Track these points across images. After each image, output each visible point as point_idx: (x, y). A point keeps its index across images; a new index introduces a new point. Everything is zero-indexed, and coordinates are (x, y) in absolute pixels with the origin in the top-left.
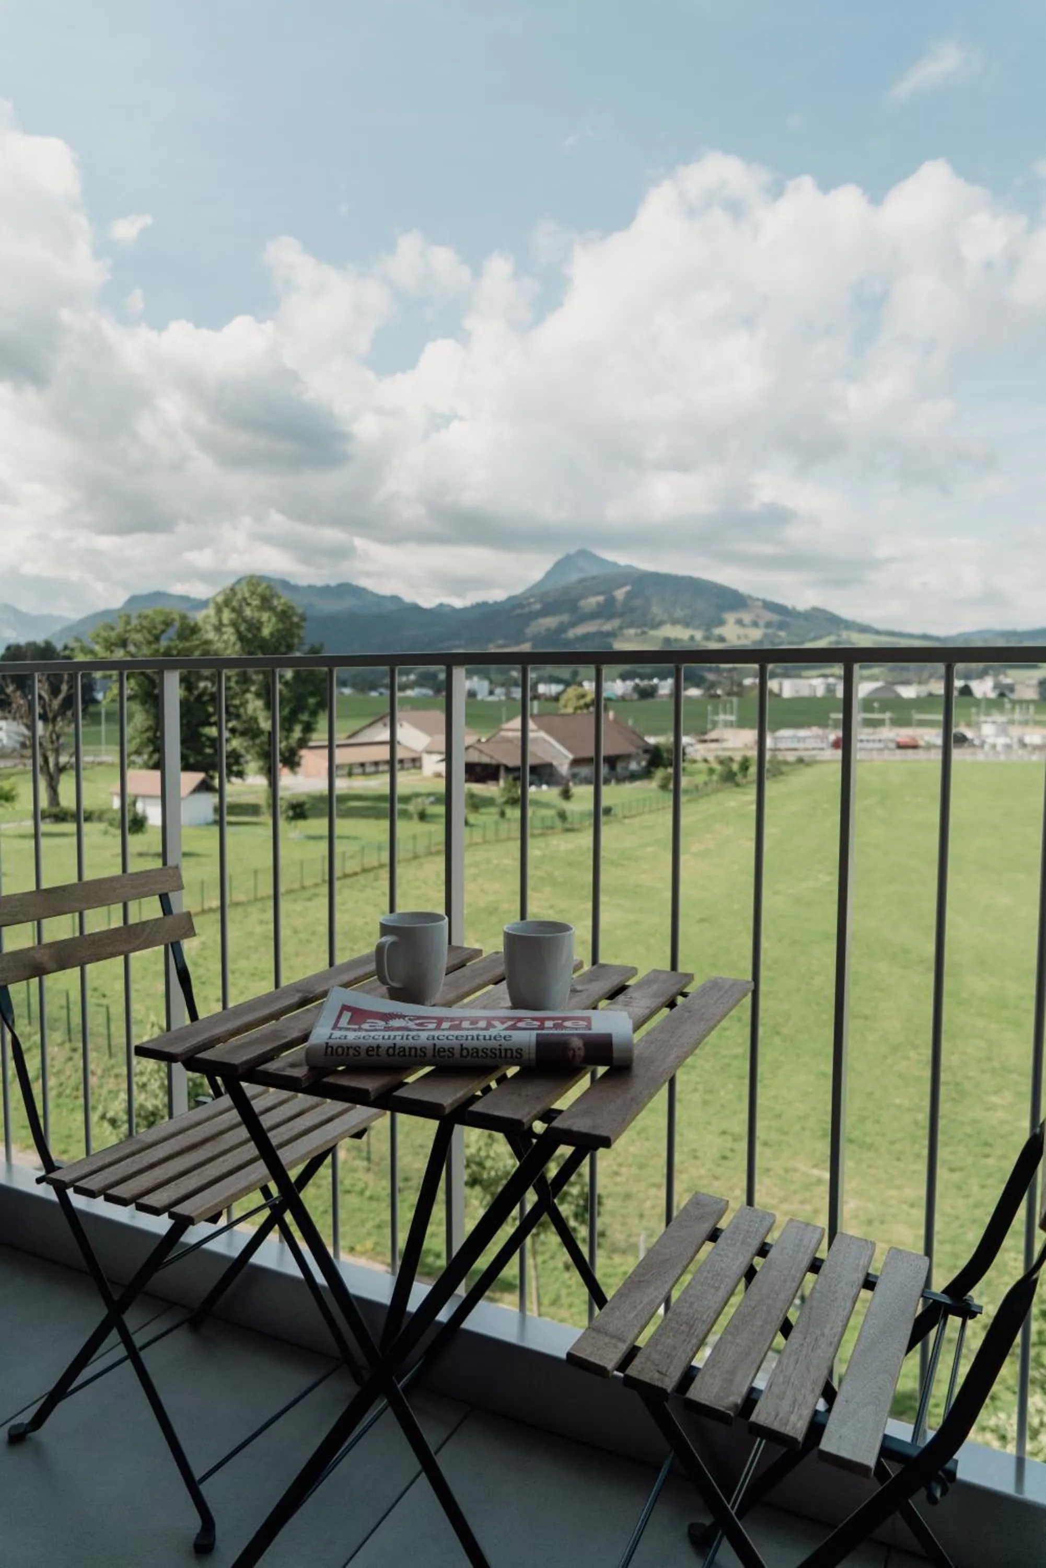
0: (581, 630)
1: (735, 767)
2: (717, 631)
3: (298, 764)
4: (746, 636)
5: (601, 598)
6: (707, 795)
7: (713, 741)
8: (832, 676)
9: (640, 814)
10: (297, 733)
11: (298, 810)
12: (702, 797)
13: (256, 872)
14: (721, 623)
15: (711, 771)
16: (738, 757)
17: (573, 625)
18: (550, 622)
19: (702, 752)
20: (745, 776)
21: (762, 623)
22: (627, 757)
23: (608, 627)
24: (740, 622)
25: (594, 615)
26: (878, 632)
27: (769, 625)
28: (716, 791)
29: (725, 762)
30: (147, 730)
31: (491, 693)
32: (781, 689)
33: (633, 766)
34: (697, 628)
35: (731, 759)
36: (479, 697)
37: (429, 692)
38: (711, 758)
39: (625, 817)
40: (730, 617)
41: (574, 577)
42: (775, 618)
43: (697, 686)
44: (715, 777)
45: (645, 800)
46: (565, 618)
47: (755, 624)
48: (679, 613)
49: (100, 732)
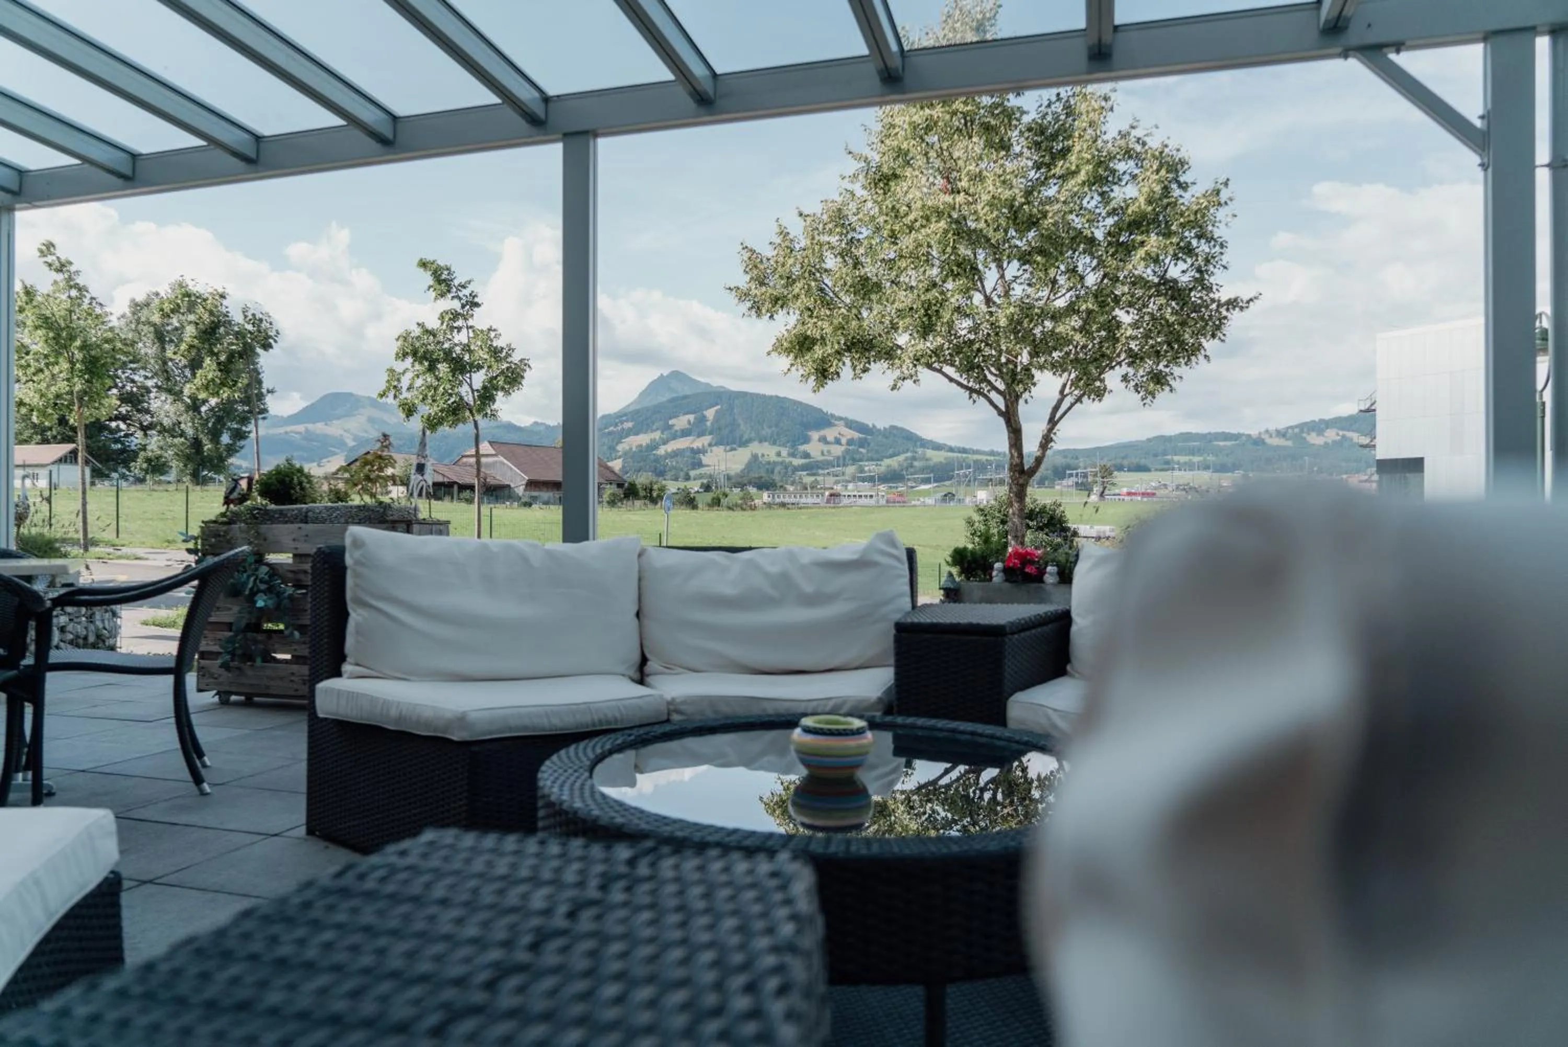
0: (672, 446)
2: (802, 448)
4: (829, 452)
5: (691, 417)
14: (807, 440)
17: (665, 442)
18: (643, 439)
21: (844, 441)
23: (698, 443)
24: (823, 440)
25: (685, 433)
26: (951, 450)
27: (850, 442)
34: (784, 445)
40: (815, 435)
41: (668, 396)
42: (856, 435)
46: (657, 435)
47: (838, 442)
48: (766, 431)
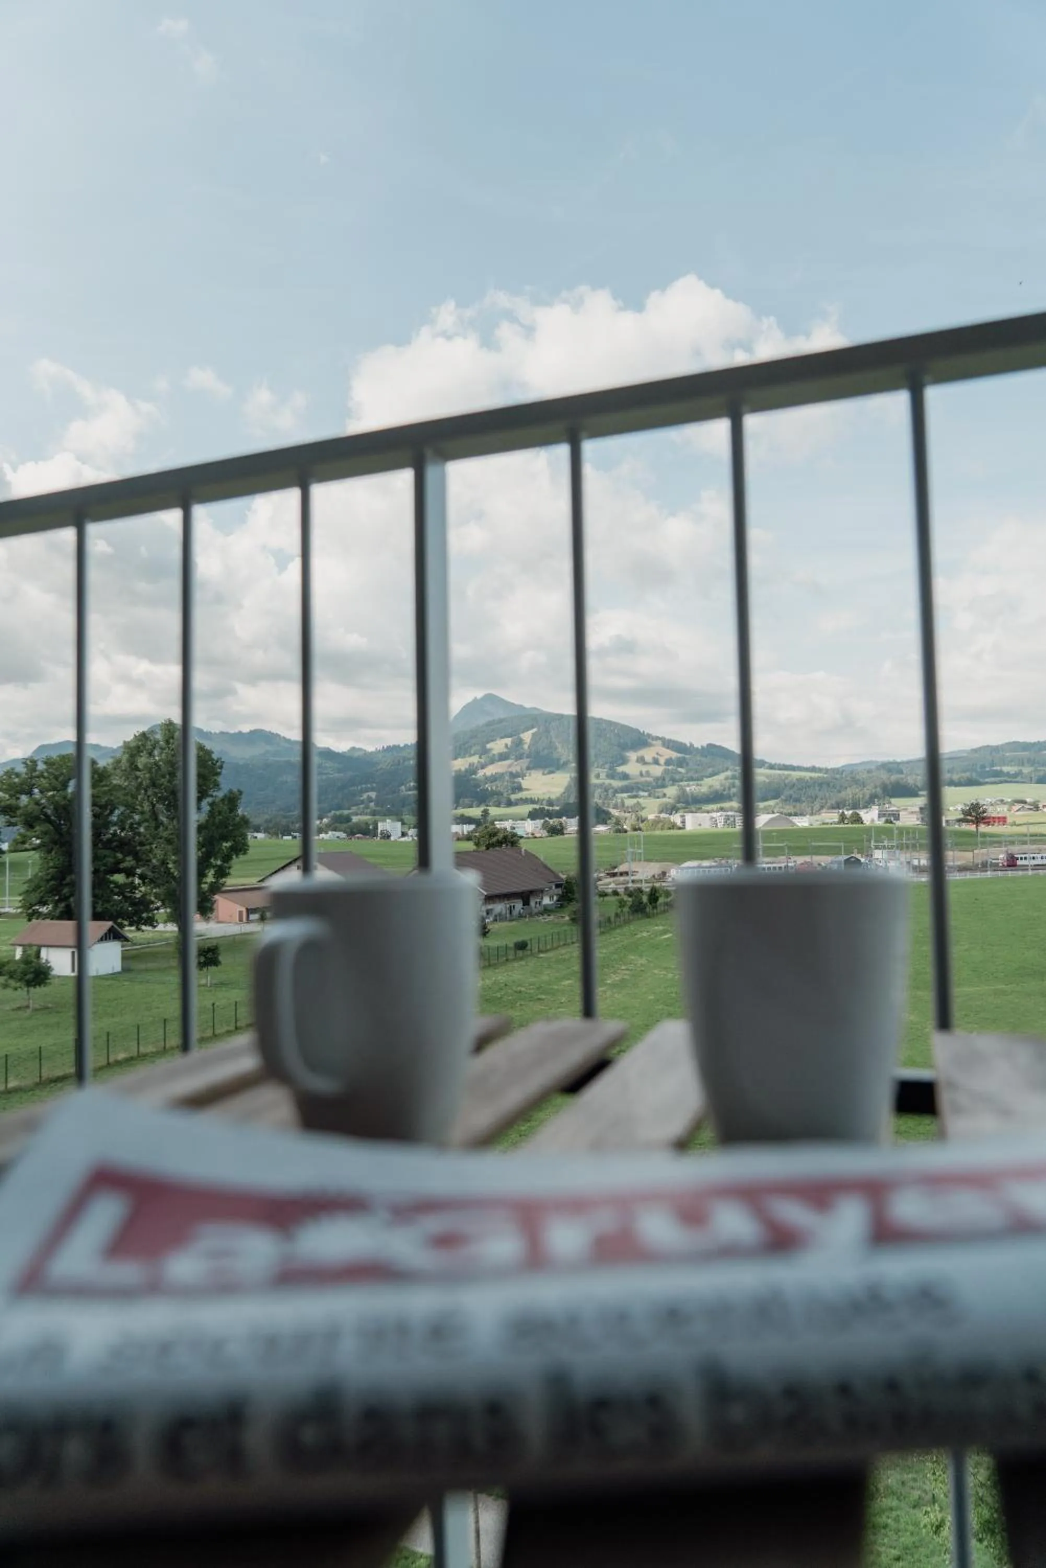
0: (490, 770)
1: (645, 899)
2: (620, 769)
3: (211, 910)
4: (647, 773)
5: (507, 741)
6: (620, 926)
7: (621, 874)
8: (731, 809)
9: (557, 948)
10: (210, 878)
11: (210, 955)
12: (615, 929)
13: (165, 1020)
14: (624, 761)
15: (622, 904)
16: (646, 888)
17: (483, 766)
18: (462, 764)
19: (612, 886)
20: (655, 907)
21: (662, 761)
22: (540, 892)
23: (516, 767)
24: (641, 760)
25: (502, 757)
26: (771, 767)
27: (668, 762)
28: (627, 922)
29: (635, 893)
30: (53, 878)
31: (404, 834)
32: (683, 822)
33: (546, 901)
34: (603, 766)
35: (640, 890)
36: (392, 838)
37: (342, 835)
38: (621, 890)
39: (540, 951)
40: (633, 756)
41: (482, 721)
42: (674, 755)
43: (604, 822)
44: (626, 909)
45: (558, 934)
46: (475, 759)
47: (656, 762)
49: (4, 881)
